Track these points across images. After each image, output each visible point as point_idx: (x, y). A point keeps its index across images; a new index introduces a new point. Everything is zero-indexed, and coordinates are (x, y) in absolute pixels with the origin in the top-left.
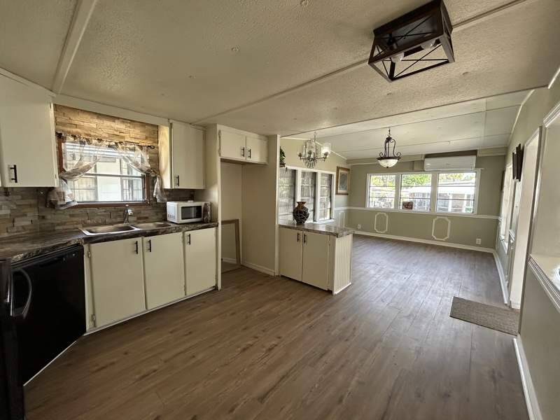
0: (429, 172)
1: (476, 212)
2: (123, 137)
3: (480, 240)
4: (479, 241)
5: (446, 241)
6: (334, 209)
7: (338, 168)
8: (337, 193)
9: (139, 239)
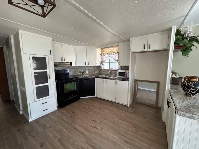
2: (113, 52)
9: (104, 79)
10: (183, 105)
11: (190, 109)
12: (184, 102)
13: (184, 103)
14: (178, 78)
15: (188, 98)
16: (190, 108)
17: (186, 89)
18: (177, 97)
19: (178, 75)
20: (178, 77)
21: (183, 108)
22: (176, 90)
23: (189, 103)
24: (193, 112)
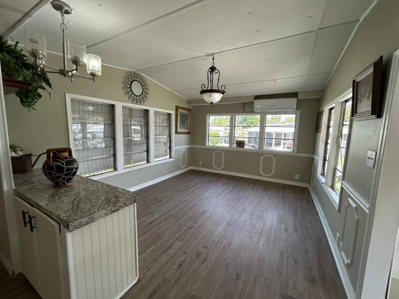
0: (258, 113)
1: (295, 151)
3: (298, 175)
4: (297, 177)
5: (272, 177)
6: (174, 148)
7: (177, 108)
8: (177, 132)
10: (67, 208)
11: (82, 209)
12: (64, 200)
13: (64, 203)
14: (22, 156)
15: (62, 190)
16: (81, 206)
17: (55, 174)
18: (45, 198)
19: (20, 150)
20: (21, 153)
21: (71, 213)
22: (29, 184)
23: (73, 199)
24: (89, 209)
